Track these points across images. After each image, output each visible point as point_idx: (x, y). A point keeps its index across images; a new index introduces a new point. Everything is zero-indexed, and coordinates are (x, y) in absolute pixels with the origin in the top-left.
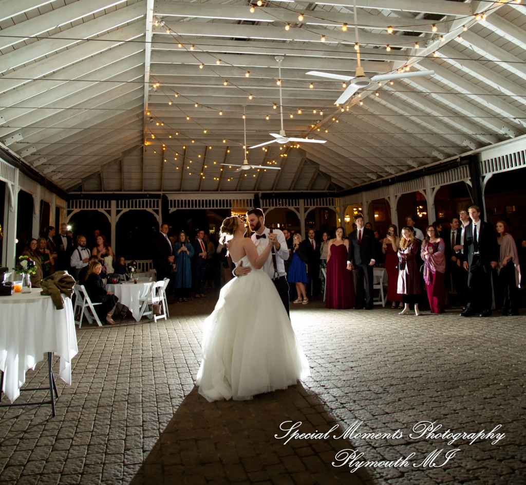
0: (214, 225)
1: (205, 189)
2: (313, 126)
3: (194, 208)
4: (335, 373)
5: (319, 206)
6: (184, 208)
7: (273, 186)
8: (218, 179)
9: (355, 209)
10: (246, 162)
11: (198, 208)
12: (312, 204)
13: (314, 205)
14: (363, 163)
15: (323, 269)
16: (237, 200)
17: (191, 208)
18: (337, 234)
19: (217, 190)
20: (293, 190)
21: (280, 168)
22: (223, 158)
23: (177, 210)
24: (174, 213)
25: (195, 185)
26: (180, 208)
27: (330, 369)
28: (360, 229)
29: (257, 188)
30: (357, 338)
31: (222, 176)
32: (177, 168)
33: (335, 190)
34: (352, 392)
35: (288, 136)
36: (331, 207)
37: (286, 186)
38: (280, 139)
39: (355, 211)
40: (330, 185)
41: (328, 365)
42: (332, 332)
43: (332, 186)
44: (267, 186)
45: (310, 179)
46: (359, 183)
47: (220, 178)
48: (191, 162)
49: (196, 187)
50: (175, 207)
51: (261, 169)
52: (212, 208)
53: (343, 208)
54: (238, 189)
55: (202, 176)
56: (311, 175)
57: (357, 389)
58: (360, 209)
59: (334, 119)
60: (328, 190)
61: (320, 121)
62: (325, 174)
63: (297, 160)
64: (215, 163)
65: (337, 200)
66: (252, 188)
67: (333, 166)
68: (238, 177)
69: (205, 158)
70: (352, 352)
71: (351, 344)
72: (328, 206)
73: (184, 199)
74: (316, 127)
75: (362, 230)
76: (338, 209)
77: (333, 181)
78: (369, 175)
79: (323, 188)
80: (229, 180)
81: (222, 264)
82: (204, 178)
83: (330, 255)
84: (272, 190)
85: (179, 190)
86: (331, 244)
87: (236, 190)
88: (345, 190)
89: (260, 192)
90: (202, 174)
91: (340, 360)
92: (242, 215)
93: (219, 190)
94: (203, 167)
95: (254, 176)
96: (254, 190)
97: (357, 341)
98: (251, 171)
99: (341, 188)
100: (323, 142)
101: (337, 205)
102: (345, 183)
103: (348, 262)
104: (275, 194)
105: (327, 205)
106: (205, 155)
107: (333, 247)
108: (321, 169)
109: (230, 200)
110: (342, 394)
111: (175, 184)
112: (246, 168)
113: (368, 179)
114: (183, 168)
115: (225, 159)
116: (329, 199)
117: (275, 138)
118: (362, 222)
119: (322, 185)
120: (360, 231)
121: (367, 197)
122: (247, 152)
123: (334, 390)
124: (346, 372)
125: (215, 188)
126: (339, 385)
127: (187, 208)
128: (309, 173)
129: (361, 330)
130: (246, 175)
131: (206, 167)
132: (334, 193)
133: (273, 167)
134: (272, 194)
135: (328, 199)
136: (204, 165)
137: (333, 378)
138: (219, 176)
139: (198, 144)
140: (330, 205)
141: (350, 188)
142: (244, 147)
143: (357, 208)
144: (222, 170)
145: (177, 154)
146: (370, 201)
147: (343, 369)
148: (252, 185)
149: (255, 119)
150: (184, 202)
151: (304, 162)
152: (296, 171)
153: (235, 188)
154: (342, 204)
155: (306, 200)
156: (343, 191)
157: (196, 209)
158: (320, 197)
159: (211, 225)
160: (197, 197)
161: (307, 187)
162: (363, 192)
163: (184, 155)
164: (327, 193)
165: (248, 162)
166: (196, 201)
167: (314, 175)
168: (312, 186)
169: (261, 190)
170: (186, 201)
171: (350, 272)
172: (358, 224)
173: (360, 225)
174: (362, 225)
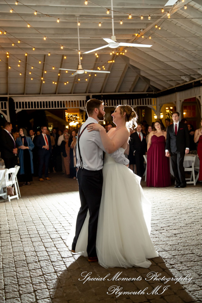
0: (52, 123)
1: (44, 92)
2: (136, 35)
3: (37, 108)
4: (162, 238)
5: (139, 105)
6: (28, 109)
7: (102, 89)
8: (56, 83)
9: (167, 108)
10: (80, 67)
11: (40, 108)
12: (134, 104)
13: (135, 104)
14: (178, 67)
15: (144, 156)
16: (72, 101)
17: (34, 108)
19: (56, 93)
20: (118, 92)
21: (109, 72)
23: (22, 110)
24: (19, 112)
25: (37, 89)
26: (25, 109)
27: (157, 236)
28: (176, 123)
29: (88, 91)
30: (176, 211)
31: (59, 80)
32: (21, 74)
33: (152, 91)
34: (178, 255)
36: (149, 106)
37: (111, 90)
39: (167, 110)
40: (149, 88)
41: (155, 232)
42: (155, 206)
43: (150, 88)
44: (96, 90)
45: (132, 83)
46: (174, 85)
47: (58, 82)
48: (32, 68)
49: (37, 90)
50: (20, 108)
51: (92, 73)
52: (48, 108)
53: (159, 107)
54: (73, 92)
55: (42, 81)
56: (133, 79)
57: (181, 252)
58: (171, 108)
59: (156, 27)
60: (147, 92)
61: (143, 29)
62: (144, 78)
63: (122, 66)
64: (53, 68)
65: (153, 100)
66: (85, 91)
67: (152, 70)
68: (73, 81)
69: (44, 64)
70: (174, 222)
71: (172, 215)
72: (147, 105)
73: (27, 101)
74: (139, 36)
75: (178, 123)
76: (155, 107)
77: (151, 84)
78: (183, 78)
79: (142, 90)
80: (65, 84)
81: (62, 153)
82: (44, 82)
83: (151, 143)
84: (100, 92)
85: (23, 94)
86: (153, 135)
87: (71, 93)
88: (161, 91)
89: (91, 95)
90: (42, 79)
91: (164, 228)
92: (74, 115)
93: (57, 93)
94: (43, 73)
95: (87, 80)
96: (86, 93)
97: (176, 213)
98: (83, 76)
99: (158, 90)
100: (149, 46)
101: (154, 104)
102: (162, 85)
103: (167, 151)
104: (103, 95)
105: (146, 104)
106: (44, 61)
107: (154, 137)
108: (142, 74)
109: (64, 102)
110: (170, 256)
111: (20, 88)
112: (81, 72)
113: (182, 82)
114: (25, 74)
115: (61, 64)
116: (148, 100)
118: (177, 118)
119: (142, 88)
120: (176, 125)
121: (180, 97)
122: (81, 58)
123: (163, 253)
124: (171, 238)
125: (54, 91)
126: (167, 249)
127: (31, 109)
129: (179, 204)
130: (79, 80)
131: (45, 72)
132: (152, 94)
133: (103, 71)
134: (101, 95)
135: (147, 99)
136: (43, 70)
137: (161, 243)
138: (57, 81)
139: (37, 53)
140: (148, 104)
141: (166, 90)
142: (79, 53)
143: (169, 107)
144: (59, 75)
145: (20, 61)
146: (183, 100)
147: (169, 236)
148: (84, 89)
149: (87, 29)
150: (27, 103)
151: (128, 67)
152: (120, 76)
153: (70, 92)
154: (158, 103)
155: (129, 100)
156: (159, 92)
157: (38, 109)
158: (140, 98)
159: (49, 124)
160: (39, 99)
161: (130, 89)
162: (177, 93)
163: (26, 62)
164: (146, 94)
165: (82, 67)
166: (38, 102)
167: (135, 80)
168: (134, 89)
169: (92, 93)
170: (29, 102)
171: (168, 158)
172: (173, 118)
173: (176, 119)
174: (177, 119)
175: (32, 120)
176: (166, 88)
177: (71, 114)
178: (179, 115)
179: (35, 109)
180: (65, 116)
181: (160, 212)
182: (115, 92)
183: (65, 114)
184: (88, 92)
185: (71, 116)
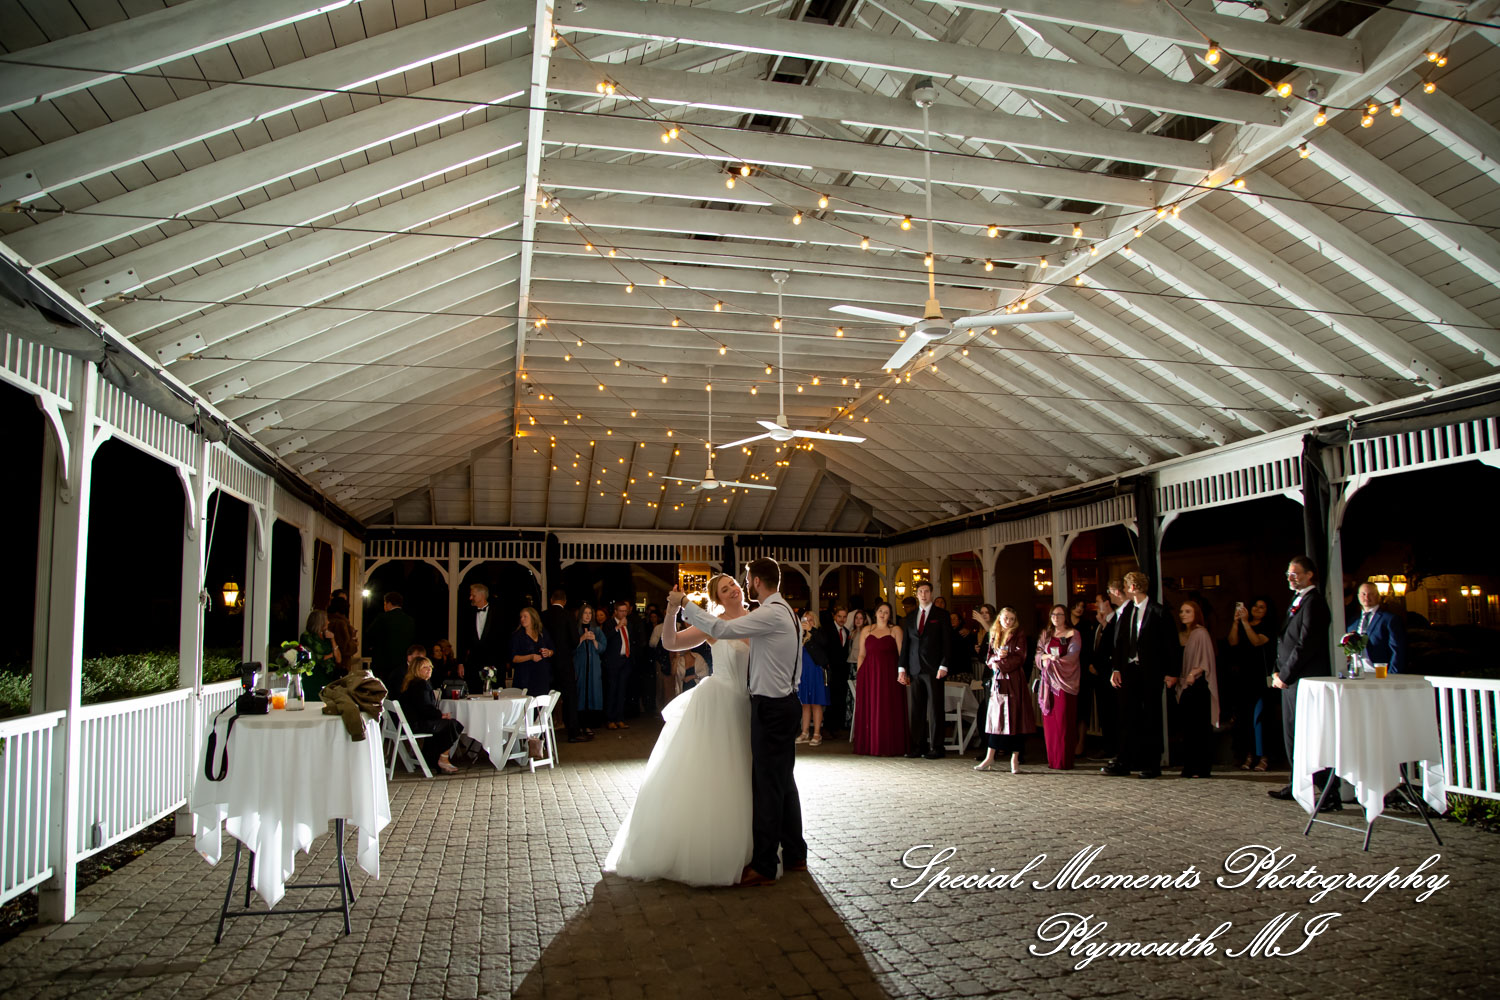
0: (645, 594)
1: (629, 524)
2: (840, 409)
3: (609, 560)
4: (865, 869)
5: (847, 563)
6: (588, 560)
7: (761, 521)
8: (655, 506)
9: (915, 571)
10: (710, 474)
11: (615, 560)
12: (835, 559)
13: (838, 560)
14: (934, 483)
15: (850, 682)
16: (691, 548)
17: (602, 560)
18: (878, 615)
19: (654, 527)
20: (799, 530)
21: (775, 488)
22: (666, 466)
23: (576, 563)
24: (569, 568)
25: (612, 516)
26: (582, 560)
27: (855, 863)
28: (924, 608)
29: (729, 524)
30: (909, 810)
31: (663, 500)
32: (578, 483)
33: (878, 532)
34: (895, 904)
35: (792, 426)
36: (871, 566)
37: (783, 525)
38: (777, 431)
39: (916, 574)
40: (870, 523)
41: (852, 855)
42: (863, 798)
43: (873, 526)
44: (749, 523)
45: (832, 511)
46: (926, 523)
47: (660, 504)
48: (604, 471)
49: (613, 520)
50: (572, 557)
51: (738, 488)
52: (642, 561)
53: (892, 569)
54: (694, 526)
55: (624, 499)
56: (834, 503)
57: (903, 898)
58: (926, 571)
59: (881, 397)
60: (865, 532)
61: (855, 399)
62: (860, 502)
63: (808, 474)
64: (650, 474)
65: (881, 552)
66: (721, 525)
67: (877, 486)
68: (695, 502)
69: (631, 465)
70: (899, 834)
71: (898, 819)
72: (865, 563)
73: (589, 542)
74: (846, 412)
75: (928, 609)
76: (883, 570)
77: (875, 515)
78: (945, 506)
79: (855, 529)
80: (676, 508)
81: (659, 666)
82: (628, 502)
83: (865, 655)
84: (758, 529)
85: (581, 525)
86: (867, 635)
87: (689, 528)
88: (898, 533)
89: (736, 534)
90: (625, 495)
91: (875, 847)
92: (699, 577)
93: (657, 526)
94: (628, 483)
95: (725, 501)
96: (723, 529)
97: (907, 815)
98: (718, 493)
99: (892, 530)
100: (860, 440)
101: (883, 561)
102: (899, 520)
103: (901, 670)
104: (765, 537)
105: (862, 561)
106: (632, 460)
107: (870, 640)
108: (855, 492)
109: (678, 547)
110: (877, 906)
111: (574, 513)
112: (711, 485)
113: (944, 515)
114: (588, 484)
115: (670, 466)
116: (868, 550)
117: (766, 431)
118: (928, 595)
119: (854, 523)
120: (924, 611)
121: (940, 548)
122: (713, 456)
123: (863, 898)
124: (886, 868)
125: (650, 523)
126: (872, 890)
127: (595, 560)
128: (831, 500)
129: (918, 794)
130: (709, 500)
131: (633, 481)
132: (877, 538)
133: (761, 484)
134: (757, 537)
135: (865, 549)
136: (629, 477)
137: (861, 878)
138: (658, 501)
139: (620, 437)
140: (868, 561)
141: (908, 531)
142: (708, 446)
143: (920, 569)
144: (663, 488)
145: (577, 456)
146: (944, 557)
147: (881, 863)
148: (721, 520)
149: (730, 393)
150: (589, 547)
151: (821, 477)
152: (805, 495)
153: (687, 525)
154: (891, 561)
155: (823, 551)
156: (893, 535)
157: (612, 561)
158: (850, 546)
159: (639, 594)
160: (614, 538)
161: (827, 526)
162: (931, 539)
163: (592, 458)
164: (862, 538)
165: (714, 474)
166: (612, 546)
167: (840, 504)
168: (836, 525)
169: (738, 530)
170: (592, 546)
171: (903, 687)
172: (920, 597)
173: (925, 600)
174: (928, 599)
175: (598, 585)
176: (909, 527)
177: (691, 574)
178: (931, 589)
179: (605, 561)
180: (678, 577)
181: (873, 811)
182: (792, 530)
183: (678, 573)
184: (728, 527)
185: (692, 579)
